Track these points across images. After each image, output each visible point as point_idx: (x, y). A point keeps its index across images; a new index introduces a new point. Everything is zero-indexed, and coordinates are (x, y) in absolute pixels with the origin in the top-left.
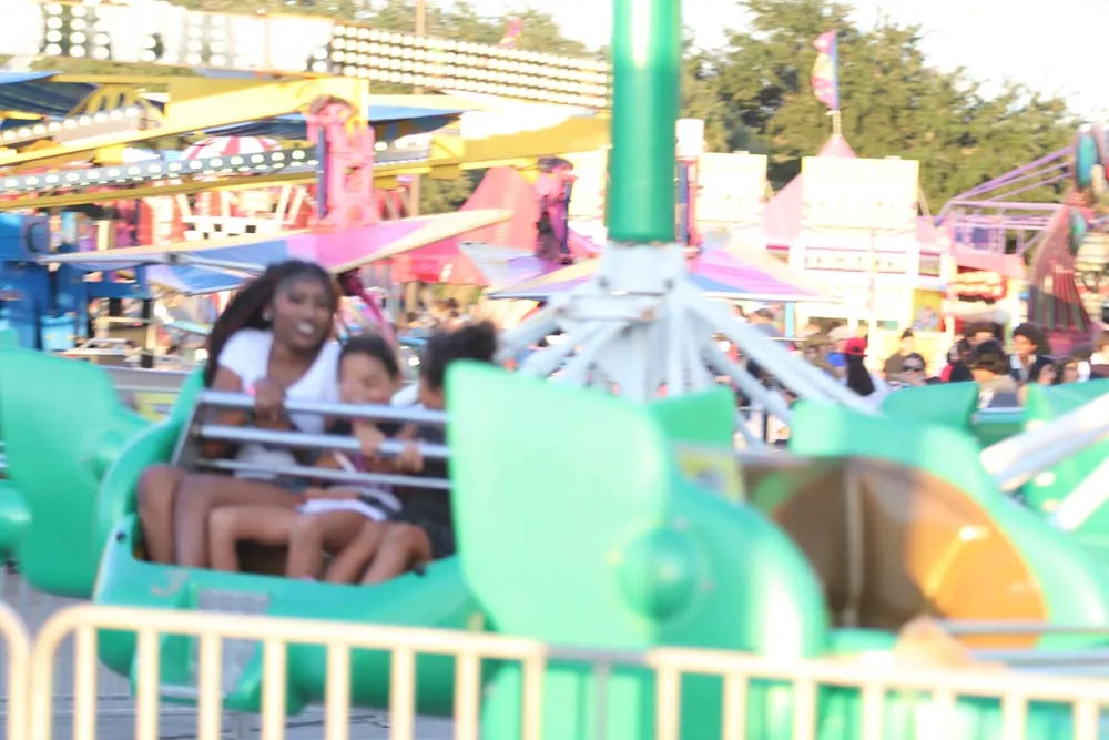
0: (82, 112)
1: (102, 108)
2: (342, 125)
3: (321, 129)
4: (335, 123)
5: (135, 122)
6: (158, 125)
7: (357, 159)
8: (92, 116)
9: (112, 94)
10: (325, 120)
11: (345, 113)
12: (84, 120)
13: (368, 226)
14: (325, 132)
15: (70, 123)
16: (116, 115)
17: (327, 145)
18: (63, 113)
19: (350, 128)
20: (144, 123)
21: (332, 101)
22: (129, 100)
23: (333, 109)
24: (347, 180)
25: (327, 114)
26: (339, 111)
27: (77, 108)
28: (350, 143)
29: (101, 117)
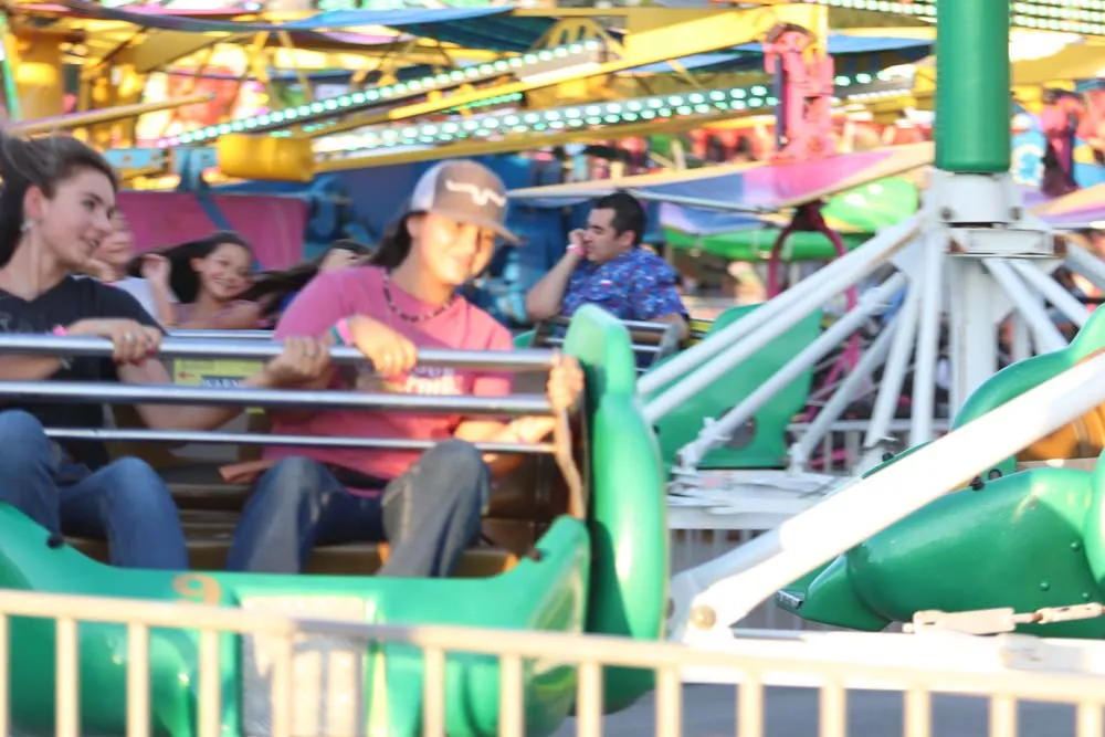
0: (543, 47)
1: (563, 42)
2: (799, 53)
3: (777, 58)
4: (793, 51)
5: (595, 57)
6: (618, 58)
7: (816, 89)
8: (552, 50)
9: (572, 27)
10: (781, 48)
11: (803, 40)
12: (545, 55)
13: (828, 157)
14: (782, 61)
15: (530, 58)
16: (576, 49)
17: (784, 74)
18: (523, 49)
19: (808, 57)
20: (604, 56)
21: (790, 28)
22: (589, 33)
23: (790, 36)
24: (806, 110)
25: (783, 42)
26: (797, 38)
27: (538, 43)
28: (808, 72)
29: (561, 52)
